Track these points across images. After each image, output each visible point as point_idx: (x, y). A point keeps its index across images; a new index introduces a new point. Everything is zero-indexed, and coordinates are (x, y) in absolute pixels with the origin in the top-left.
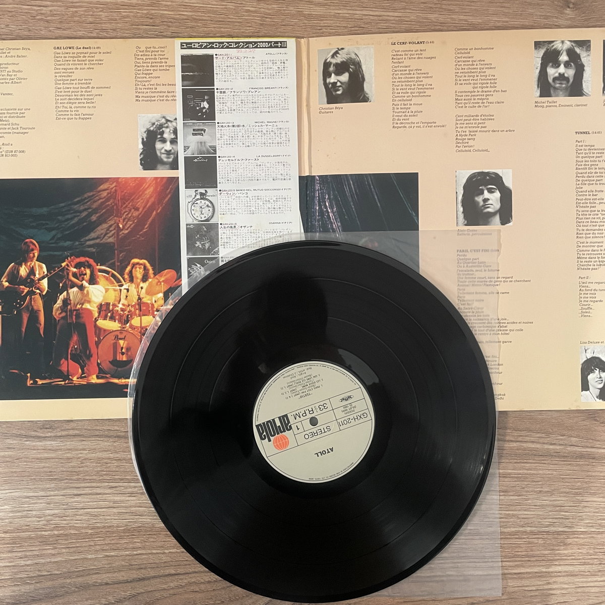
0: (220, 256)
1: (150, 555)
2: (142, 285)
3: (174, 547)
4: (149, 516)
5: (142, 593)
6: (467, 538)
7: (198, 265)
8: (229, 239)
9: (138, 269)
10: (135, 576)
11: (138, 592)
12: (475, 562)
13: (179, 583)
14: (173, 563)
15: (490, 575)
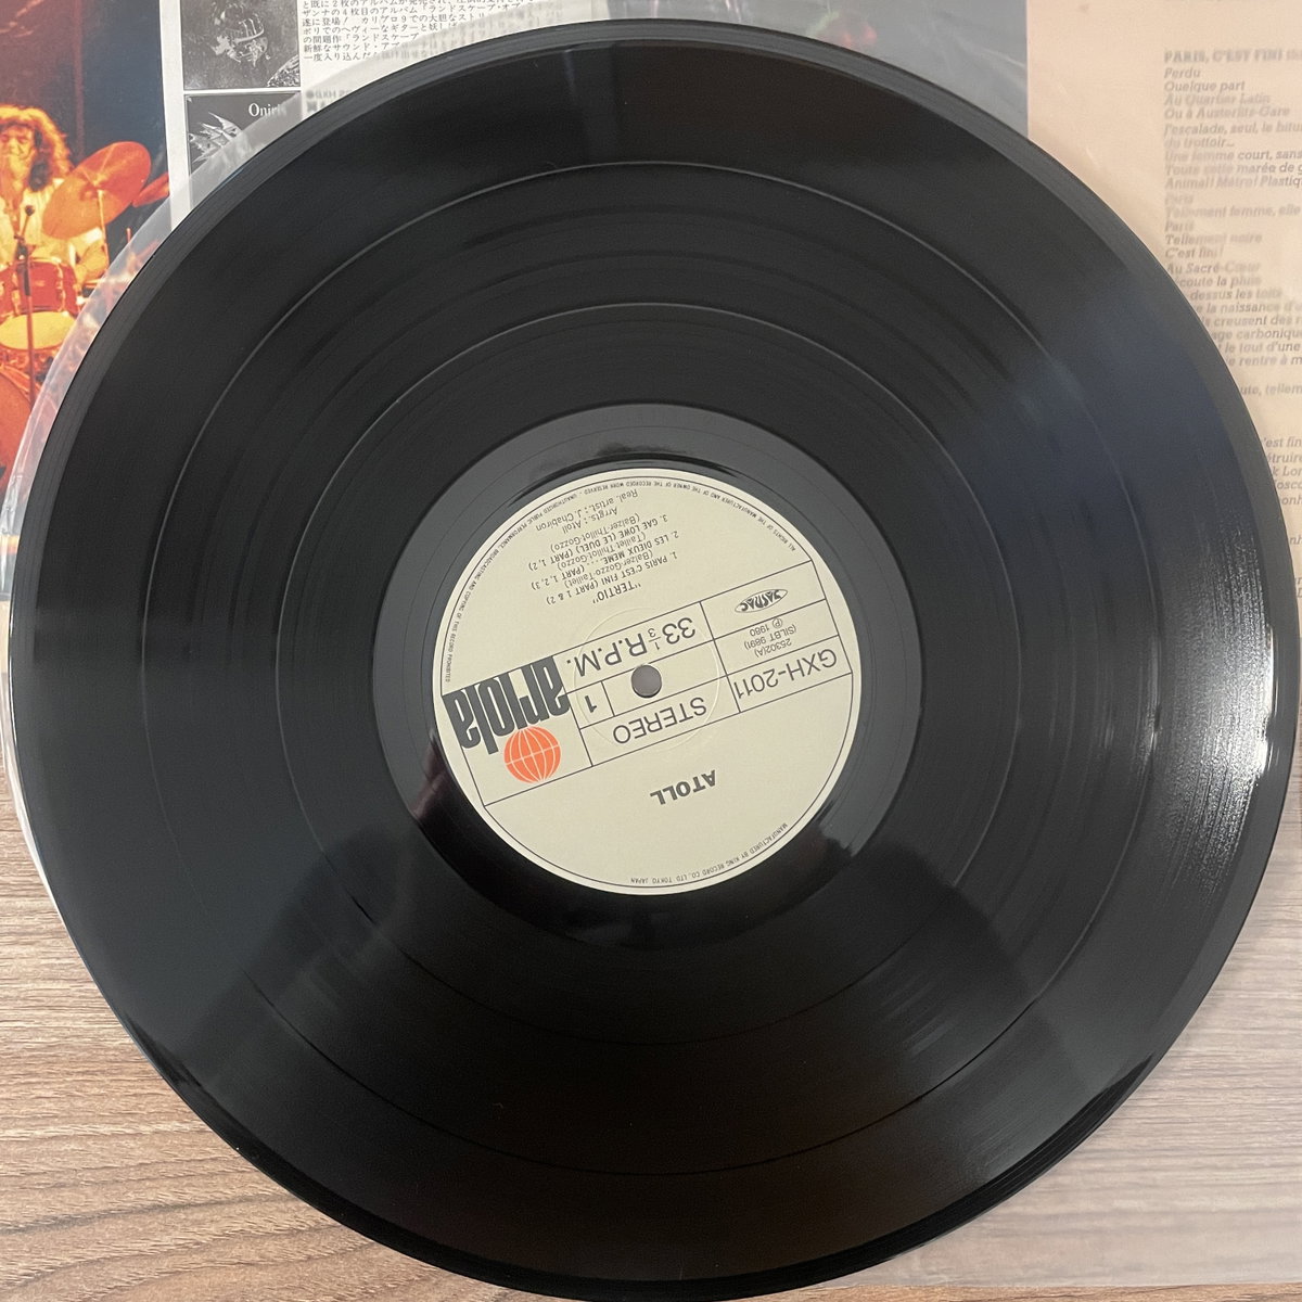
0: (303, 89)
1: (90, 1143)
2: (29, 198)
3: (169, 1116)
4: (82, 1009)
5: (67, 1267)
6: (1186, 1084)
7: (226, 124)
8: (333, 26)
9: (13, 142)
10: (42, 1211)
11: (52, 1263)
12: (1216, 1168)
13: (191, 1236)
14: (170, 1167)
15: (1268, 1211)
